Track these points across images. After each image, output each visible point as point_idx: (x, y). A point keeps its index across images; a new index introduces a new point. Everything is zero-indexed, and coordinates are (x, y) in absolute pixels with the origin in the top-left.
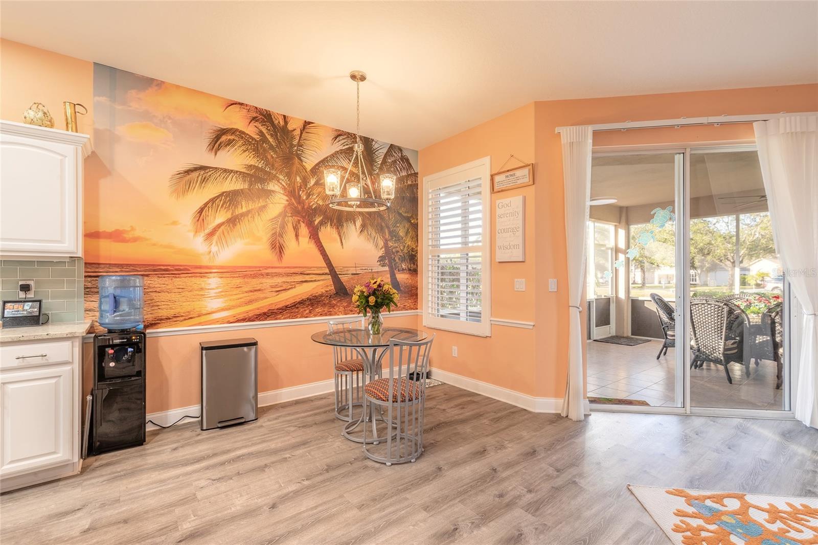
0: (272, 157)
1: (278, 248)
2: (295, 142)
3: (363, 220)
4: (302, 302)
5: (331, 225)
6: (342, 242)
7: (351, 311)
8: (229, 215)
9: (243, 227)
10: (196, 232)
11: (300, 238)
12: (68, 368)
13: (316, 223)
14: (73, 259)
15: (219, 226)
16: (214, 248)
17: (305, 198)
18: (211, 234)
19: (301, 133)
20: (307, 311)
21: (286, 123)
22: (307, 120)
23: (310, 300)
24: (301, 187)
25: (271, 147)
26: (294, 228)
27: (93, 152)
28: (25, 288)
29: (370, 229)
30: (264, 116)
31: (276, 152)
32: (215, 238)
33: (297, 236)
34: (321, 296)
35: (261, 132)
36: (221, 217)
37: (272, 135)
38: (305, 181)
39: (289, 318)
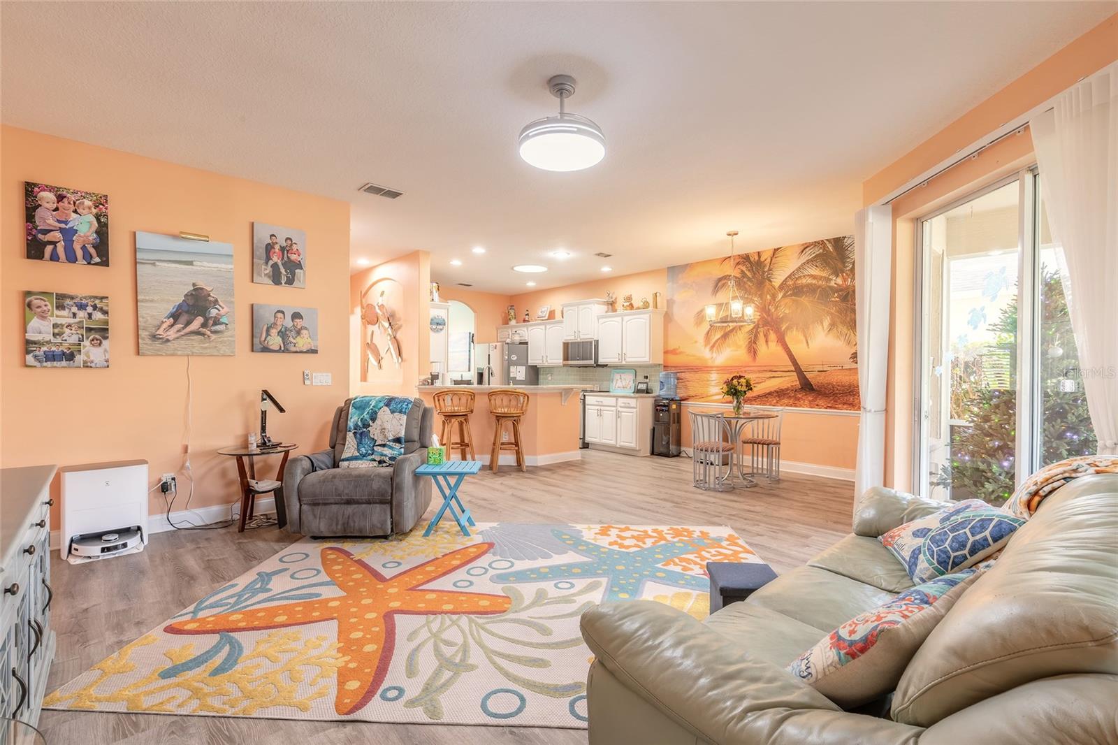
0: (749, 286)
1: (752, 350)
2: (766, 269)
3: (832, 319)
4: (770, 394)
5: (797, 329)
6: (807, 342)
7: (817, 405)
8: (722, 333)
9: (731, 340)
10: (706, 346)
11: (769, 343)
12: (635, 410)
13: (783, 329)
14: (659, 365)
15: (717, 341)
16: (714, 355)
17: (773, 310)
18: (713, 347)
19: (771, 260)
20: (775, 401)
21: (759, 257)
22: (776, 248)
23: (777, 392)
24: (770, 303)
25: (749, 279)
26: (765, 336)
27: (667, 312)
28: (646, 377)
29: (840, 326)
30: (745, 259)
31: (751, 281)
32: (715, 349)
33: (767, 341)
34: (787, 389)
35: (742, 271)
36: (718, 335)
37: (749, 270)
38: (774, 297)
39: (760, 404)
